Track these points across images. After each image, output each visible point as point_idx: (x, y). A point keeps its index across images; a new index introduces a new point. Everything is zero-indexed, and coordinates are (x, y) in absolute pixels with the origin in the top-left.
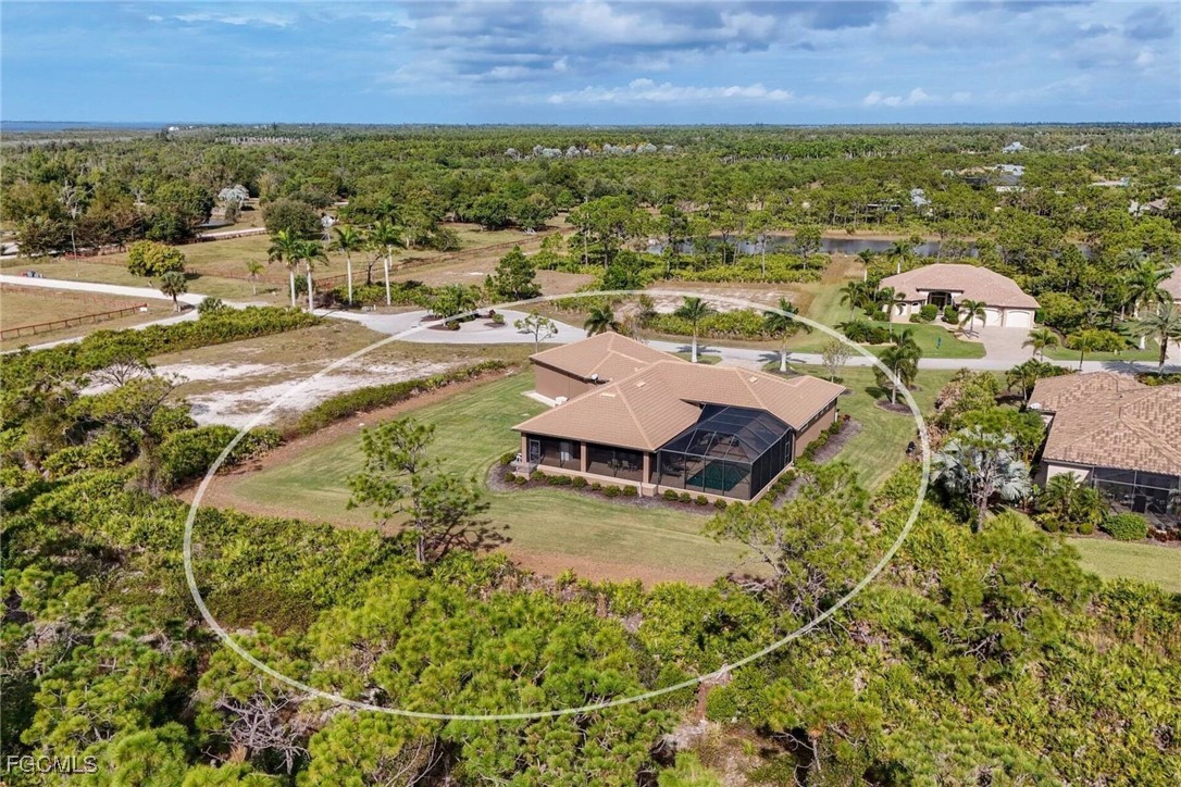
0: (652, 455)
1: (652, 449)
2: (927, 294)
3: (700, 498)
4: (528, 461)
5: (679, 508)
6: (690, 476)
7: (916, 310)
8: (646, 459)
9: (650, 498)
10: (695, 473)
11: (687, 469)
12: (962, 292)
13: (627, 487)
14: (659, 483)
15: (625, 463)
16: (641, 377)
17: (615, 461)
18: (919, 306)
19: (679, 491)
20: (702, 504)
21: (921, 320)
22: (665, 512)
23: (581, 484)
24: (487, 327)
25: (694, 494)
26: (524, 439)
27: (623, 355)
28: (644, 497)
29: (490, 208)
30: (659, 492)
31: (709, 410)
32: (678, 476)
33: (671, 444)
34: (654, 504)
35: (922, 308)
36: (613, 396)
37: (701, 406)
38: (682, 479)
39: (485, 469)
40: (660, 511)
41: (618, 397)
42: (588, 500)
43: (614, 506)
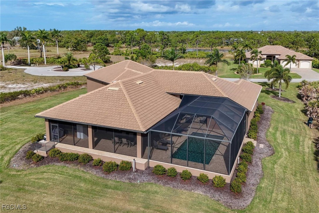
0: (143, 135)
1: (143, 130)
2: (266, 56)
3: (185, 172)
4: (51, 140)
5: (165, 184)
6: (175, 150)
7: (262, 62)
8: (139, 138)
9: (142, 172)
10: (179, 146)
11: (172, 143)
12: (279, 55)
13: (123, 162)
14: (150, 158)
15: (124, 140)
16: (140, 78)
17: (116, 139)
18: (263, 61)
19: (167, 166)
20: (186, 178)
21: (265, 66)
22: (155, 188)
23: (87, 160)
24: (82, 70)
25: (180, 168)
26: (47, 123)
27: (133, 71)
28: (137, 171)
29: (102, 40)
30: (150, 166)
31: (186, 99)
32: (166, 150)
33: (158, 126)
34: (145, 178)
35: (265, 61)
36: (117, 89)
37: (181, 97)
38: (169, 153)
39: (18, 147)
40: (149, 187)
41: (120, 90)
42: (88, 176)
43: (110, 183)
